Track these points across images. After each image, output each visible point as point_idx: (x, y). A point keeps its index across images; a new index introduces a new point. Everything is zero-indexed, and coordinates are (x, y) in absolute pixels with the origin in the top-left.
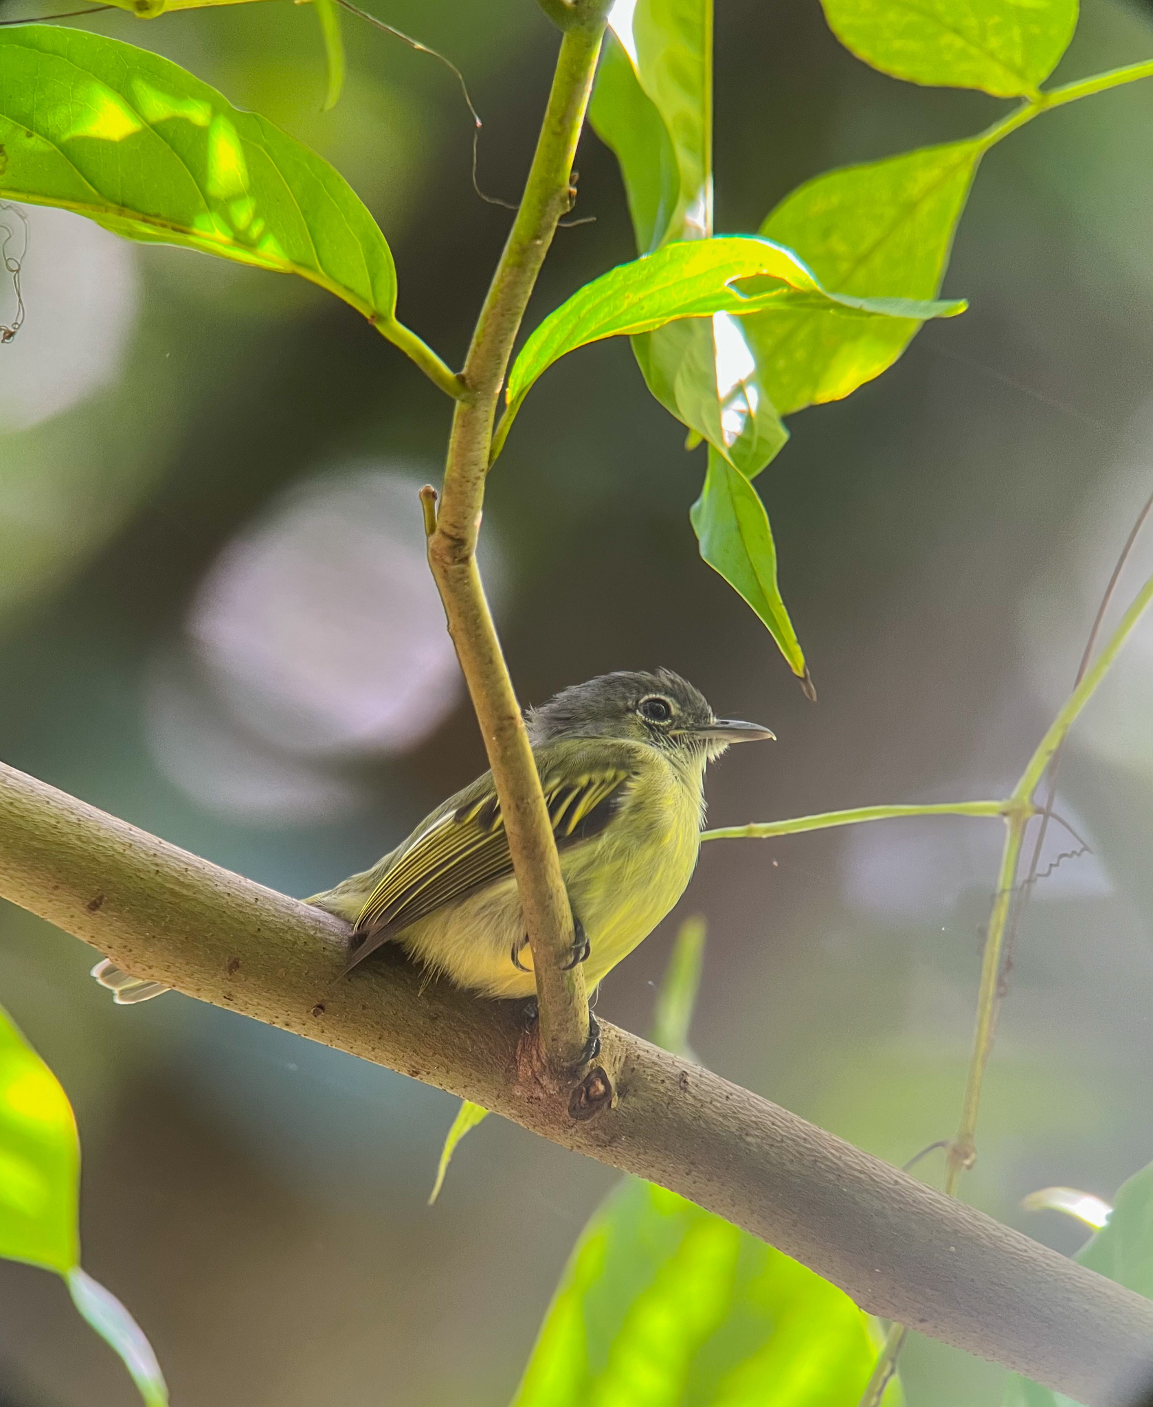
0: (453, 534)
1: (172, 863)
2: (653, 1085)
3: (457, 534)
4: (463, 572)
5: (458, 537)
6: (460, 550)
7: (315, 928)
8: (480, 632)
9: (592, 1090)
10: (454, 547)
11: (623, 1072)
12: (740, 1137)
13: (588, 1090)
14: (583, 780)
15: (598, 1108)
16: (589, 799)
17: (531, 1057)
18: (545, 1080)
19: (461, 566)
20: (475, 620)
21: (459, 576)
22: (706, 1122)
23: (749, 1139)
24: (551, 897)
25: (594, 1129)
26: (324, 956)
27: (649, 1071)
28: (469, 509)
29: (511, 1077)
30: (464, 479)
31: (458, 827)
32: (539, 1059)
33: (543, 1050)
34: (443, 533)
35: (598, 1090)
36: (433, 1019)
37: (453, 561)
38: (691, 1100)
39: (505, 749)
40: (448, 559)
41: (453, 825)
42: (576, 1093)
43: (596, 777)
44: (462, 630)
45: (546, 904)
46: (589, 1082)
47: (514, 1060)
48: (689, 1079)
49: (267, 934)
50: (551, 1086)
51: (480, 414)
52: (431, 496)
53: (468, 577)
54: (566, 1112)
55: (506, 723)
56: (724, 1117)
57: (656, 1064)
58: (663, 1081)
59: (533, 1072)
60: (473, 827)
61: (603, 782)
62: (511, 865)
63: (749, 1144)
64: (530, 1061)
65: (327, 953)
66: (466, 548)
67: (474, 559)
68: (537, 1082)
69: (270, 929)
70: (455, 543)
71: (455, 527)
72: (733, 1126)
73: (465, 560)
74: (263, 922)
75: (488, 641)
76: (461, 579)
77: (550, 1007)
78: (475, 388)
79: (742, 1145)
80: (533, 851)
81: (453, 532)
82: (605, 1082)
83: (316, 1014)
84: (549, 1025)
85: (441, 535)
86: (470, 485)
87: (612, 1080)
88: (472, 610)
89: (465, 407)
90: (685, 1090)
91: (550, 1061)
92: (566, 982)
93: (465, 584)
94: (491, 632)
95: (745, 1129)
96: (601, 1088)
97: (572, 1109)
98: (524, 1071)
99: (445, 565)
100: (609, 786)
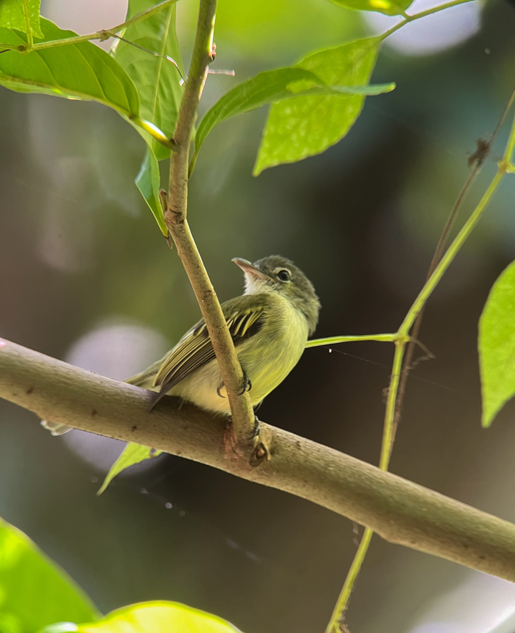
0: (176, 211)
1: (63, 370)
2: (286, 448)
3: (177, 210)
4: (182, 227)
5: (178, 212)
6: (179, 217)
7: (128, 393)
8: (192, 254)
9: (259, 453)
10: (176, 217)
11: (271, 444)
12: (326, 468)
13: (257, 453)
14: (248, 312)
15: (262, 461)
16: (251, 320)
17: (230, 440)
18: (237, 451)
19: (181, 225)
20: (189, 249)
21: (180, 229)
22: (310, 463)
23: (330, 469)
24: (234, 369)
25: (261, 470)
26: (135, 405)
27: (283, 442)
28: (182, 199)
29: (222, 450)
30: (178, 185)
31: (195, 337)
32: (234, 441)
33: (236, 438)
34: (171, 210)
35: (261, 453)
36: (185, 428)
37: (177, 223)
38: (302, 453)
39: (208, 305)
40: (174, 222)
41: (192, 337)
42: (252, 455)
43: (254, 310)
44: (183, 253)
45: (232, 372)
46: (257, 450)
47: (223, 443)
48: (301, 444)
49: (107, 397)
50: (241, 453)
51: (182, 156)
52: (164, 194)
53: (184, 230)
54: (248, 464)
55: (208, 293)
56: (318, 459)
57: (285, 439)
58: (289, 446)
59: (232, 448)
60: (201, 337)
61: (257, 312)
62: (215, 355)
63: (329, 470)
64: (230, 443)
65: (135, 403)
66: (182, 216)
67: (186, 221)
68: (234, 452)
69: (109, 395)
70: (177, 215)
71: (176, 207)
72: (322, 463)
73: (182, 222)
74: (106, 392)
75: (196, 258)
76: (182, 231)
77: (237, 418)
78: (179, 144)
79: (327, 471)
80: (225, 349)
81: (175, 210)
82: (264, 449)
83: (133, 431)
84: (238, 426)
85: (170, 212)
86: (181, 188)
87: (267, 448)
88: (187, 244)
89: (175, 153)
90: (299, 449)
91: (239, 442)
92: (243, 406)
93: (183, 233)
94: (197, 253)
95: (328, 464)
96: (263, 452)
97: (251, 462)
98: (228, 448)
99: (173, 225)
100: (260, 313)
